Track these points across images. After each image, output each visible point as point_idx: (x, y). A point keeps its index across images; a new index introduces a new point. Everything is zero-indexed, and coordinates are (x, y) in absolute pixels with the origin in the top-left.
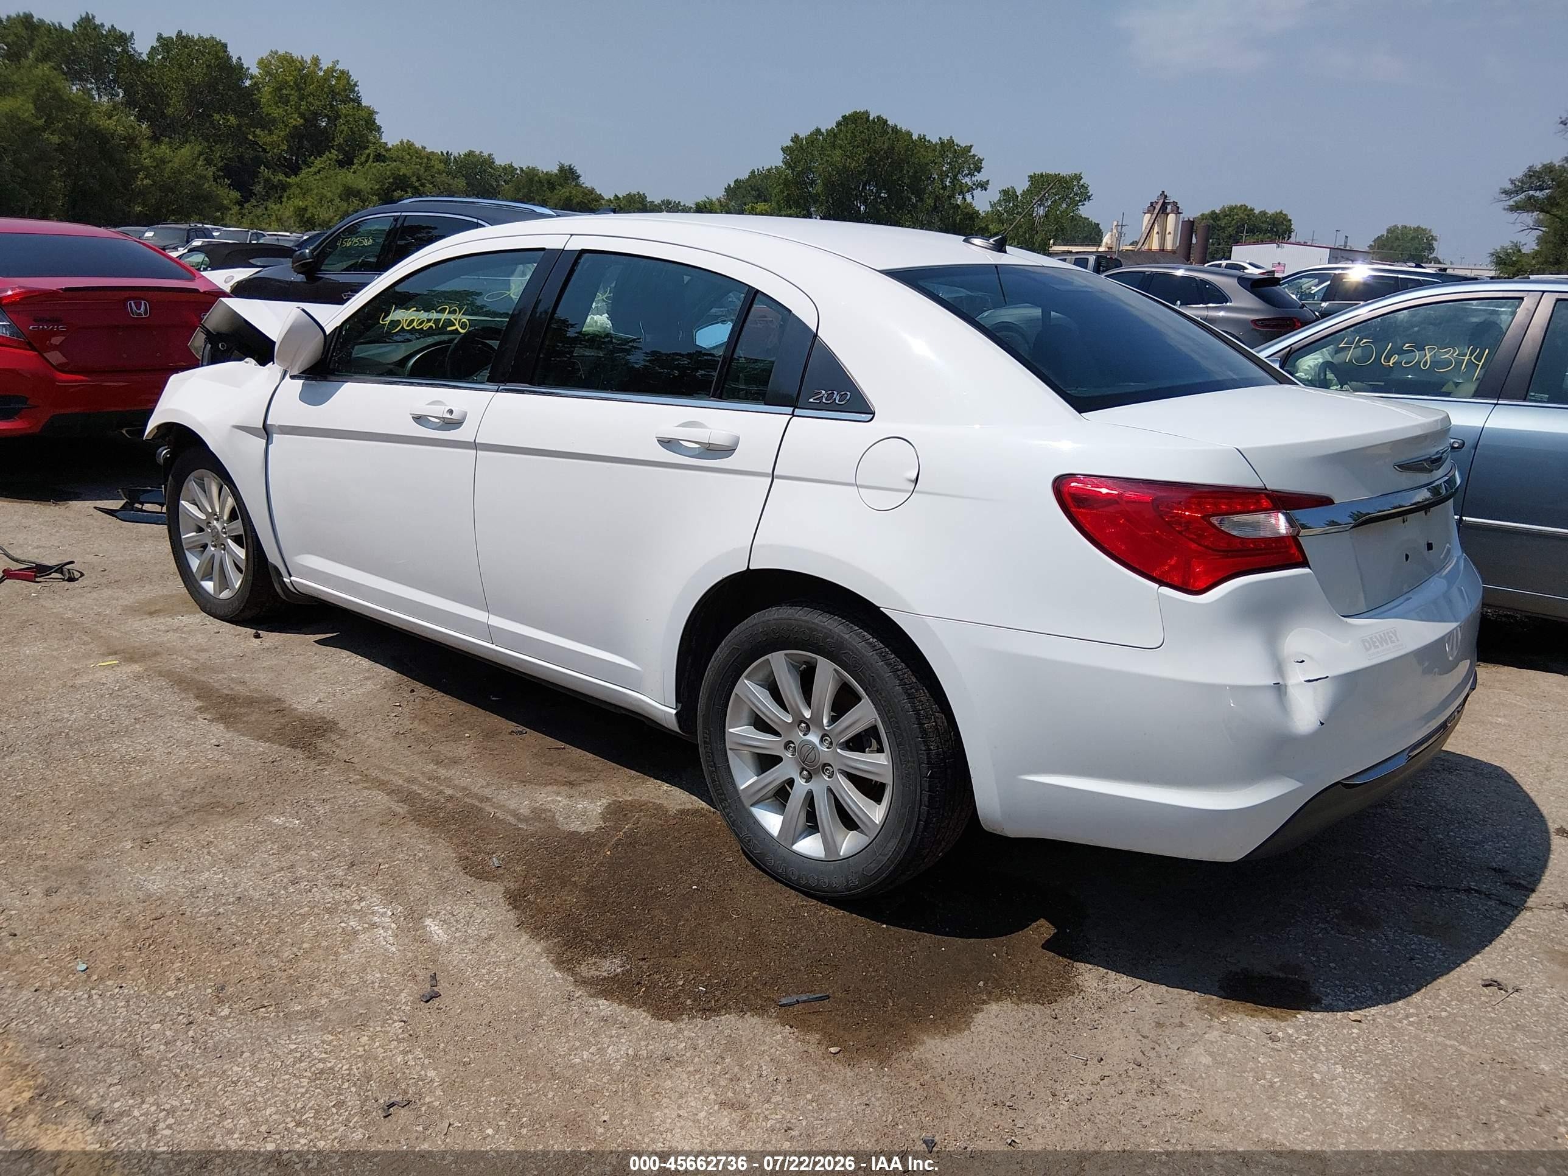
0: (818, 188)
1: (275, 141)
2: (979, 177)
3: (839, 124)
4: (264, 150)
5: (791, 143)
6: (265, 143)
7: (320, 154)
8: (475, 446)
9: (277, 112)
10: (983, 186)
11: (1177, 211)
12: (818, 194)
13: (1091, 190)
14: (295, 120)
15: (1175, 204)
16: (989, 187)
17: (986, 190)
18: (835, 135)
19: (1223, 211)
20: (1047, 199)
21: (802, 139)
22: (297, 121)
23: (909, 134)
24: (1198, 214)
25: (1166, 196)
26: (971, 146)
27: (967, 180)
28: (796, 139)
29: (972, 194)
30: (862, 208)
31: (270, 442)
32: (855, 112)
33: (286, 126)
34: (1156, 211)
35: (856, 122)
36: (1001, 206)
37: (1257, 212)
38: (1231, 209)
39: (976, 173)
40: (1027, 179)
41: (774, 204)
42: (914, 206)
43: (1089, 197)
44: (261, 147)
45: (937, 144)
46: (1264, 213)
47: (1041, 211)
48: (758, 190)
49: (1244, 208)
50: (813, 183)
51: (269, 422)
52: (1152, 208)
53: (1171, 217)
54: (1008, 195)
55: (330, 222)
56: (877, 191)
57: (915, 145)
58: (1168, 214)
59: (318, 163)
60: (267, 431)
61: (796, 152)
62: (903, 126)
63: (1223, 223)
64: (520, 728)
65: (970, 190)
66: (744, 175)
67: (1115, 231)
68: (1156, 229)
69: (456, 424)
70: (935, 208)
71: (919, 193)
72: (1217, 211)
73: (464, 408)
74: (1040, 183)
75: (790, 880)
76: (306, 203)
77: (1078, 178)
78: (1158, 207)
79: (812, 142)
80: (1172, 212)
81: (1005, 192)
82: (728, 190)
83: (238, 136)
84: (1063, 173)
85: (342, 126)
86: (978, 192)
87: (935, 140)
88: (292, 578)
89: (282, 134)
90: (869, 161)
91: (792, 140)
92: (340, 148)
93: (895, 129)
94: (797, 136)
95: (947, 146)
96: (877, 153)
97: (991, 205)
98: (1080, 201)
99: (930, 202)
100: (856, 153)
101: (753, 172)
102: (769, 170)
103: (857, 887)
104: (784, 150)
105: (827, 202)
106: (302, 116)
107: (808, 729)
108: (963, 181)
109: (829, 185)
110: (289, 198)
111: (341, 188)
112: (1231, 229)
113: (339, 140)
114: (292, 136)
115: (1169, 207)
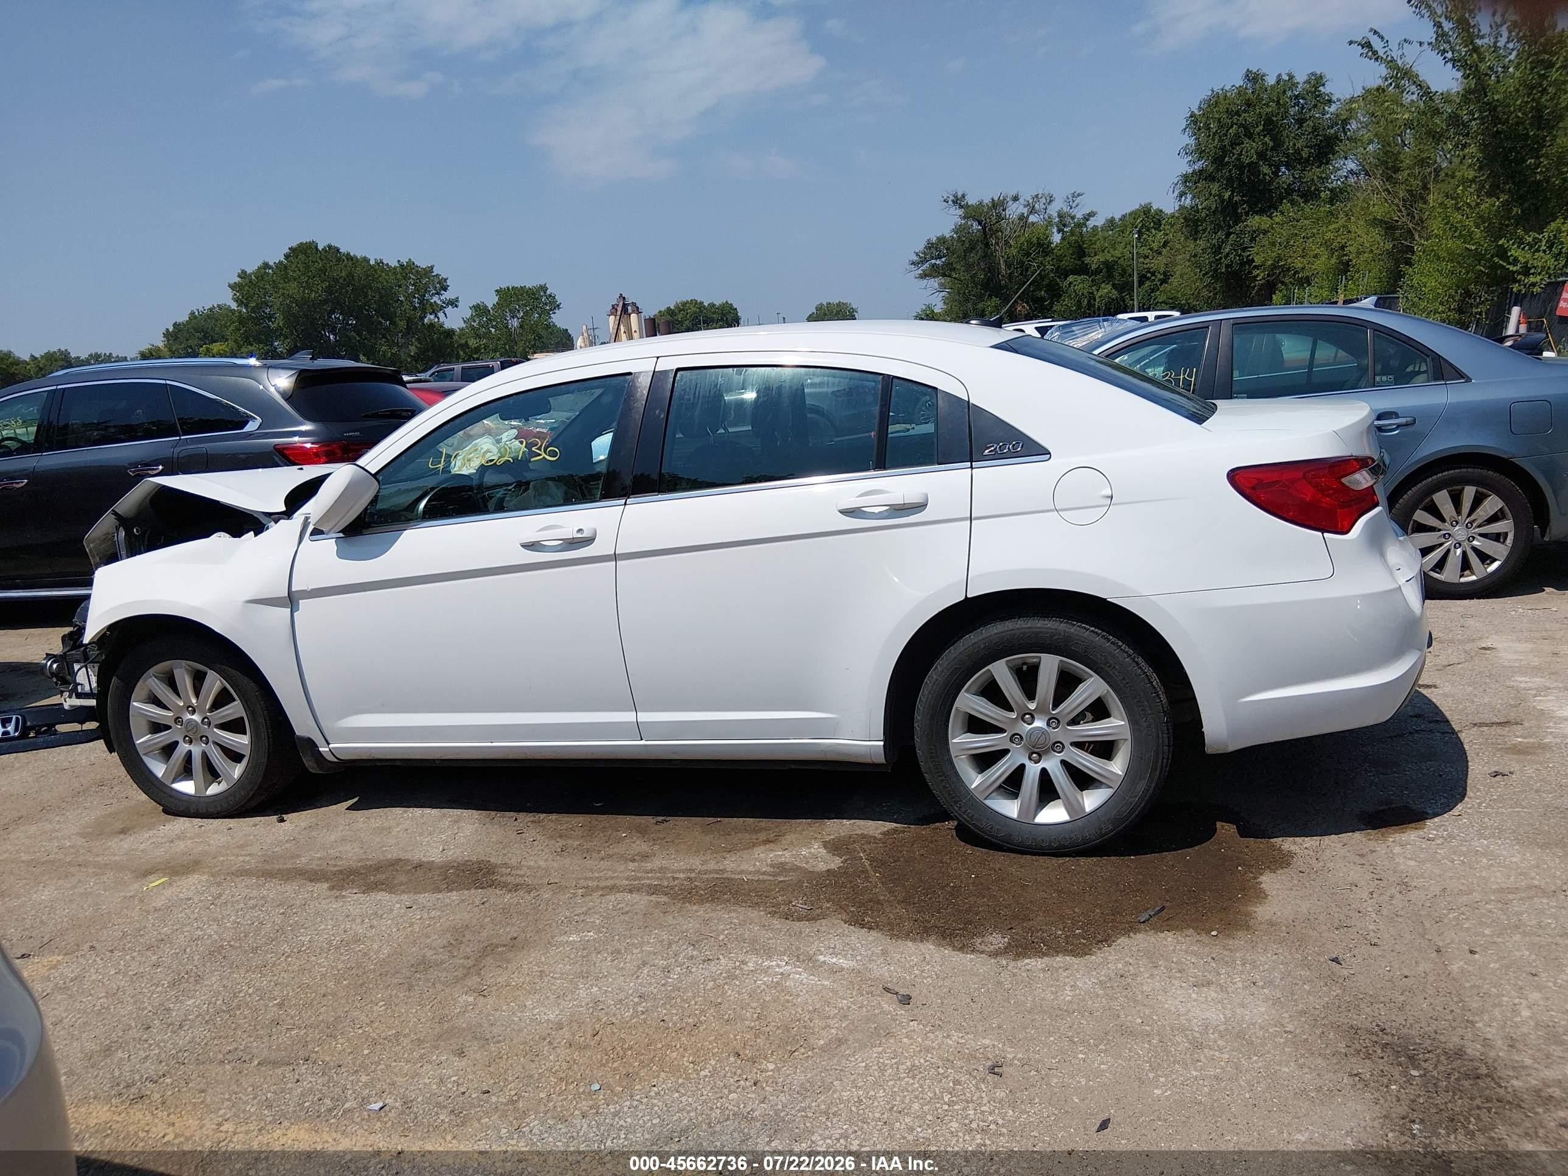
0: (279, 321)
2: (446, 295)
3: (287, 256)
5: (239, 279)
8: (615, 557)
10: (454, 303)
11: (637, 311)
12: (280, 328)
13: (559, 299)
15: (634, 304)
16: (460, 304)
17: (456, 306)
18: (286, 267)
19: (677, 306)
20: (519, 311)
21: (250, 275)
23: (366, 260)
24: (656, 312)
25: (624, 298)
26: (432, 267)
27: (435, 299)
28: (243, 275)
29: (444, 312)
30: (331, 337)
31: (294, 610)
32: (302, 243)
34: (619, 313)
35: (303, 252)
36: (475, 321)
37: (706, 304)
38: (684, 304)
39: (443, 292)
40: (494, 294)
41: (231, 343)
42: (387, 329)
43: (558, 306)
45: (395, 268)
46: (712, 305)
47: (515, 323)
48: (203, 331)
49: (694, 302)
50: (270, 317)
51: (294, 589)
52: (614, 311)
53: (634, 317)
54: (480, 310)
56: (344, 319)
57: (375, 271)
58: (630, 315)
60: (292, 600)
61: (246, 288)
62: (358, 252)
63: (679, 317)
64: (660, 818)
65: (442, 308)
66: (183, 318)
67: (585, 335)
68: (622, 328)
69: (589, 541)
70: (409, 328)
71: (391, 317)
72: (672, 308)
73: (593, 525)
74: (509, 297)
75: (1042, 848)
77: (544, 288)
78: (619, 309)
79: (262, 277)
80: (633, 312)
81: (476, 307)
82: (167, 334)
84: (529, 285)
86: (449, 310)
87: (393, 263)
88: (331, 746)
90: (329, 290)
91: (239, 276)
93: (349, 257)
94: (244, 272)
95: (407, 269)
96: (336, 281)
97: (465, 322)
98: (551, 310)
99: (402, 324)
100: (313, 284)
101: (192, 313)
102: (211, 310)
103: (1111, 831)
104: (232, 287)
105: (292, 334)
107: (1033, 717)
108: (432, 301)
109: (289, 316)
112: (687, 322)
115: (629, 308)
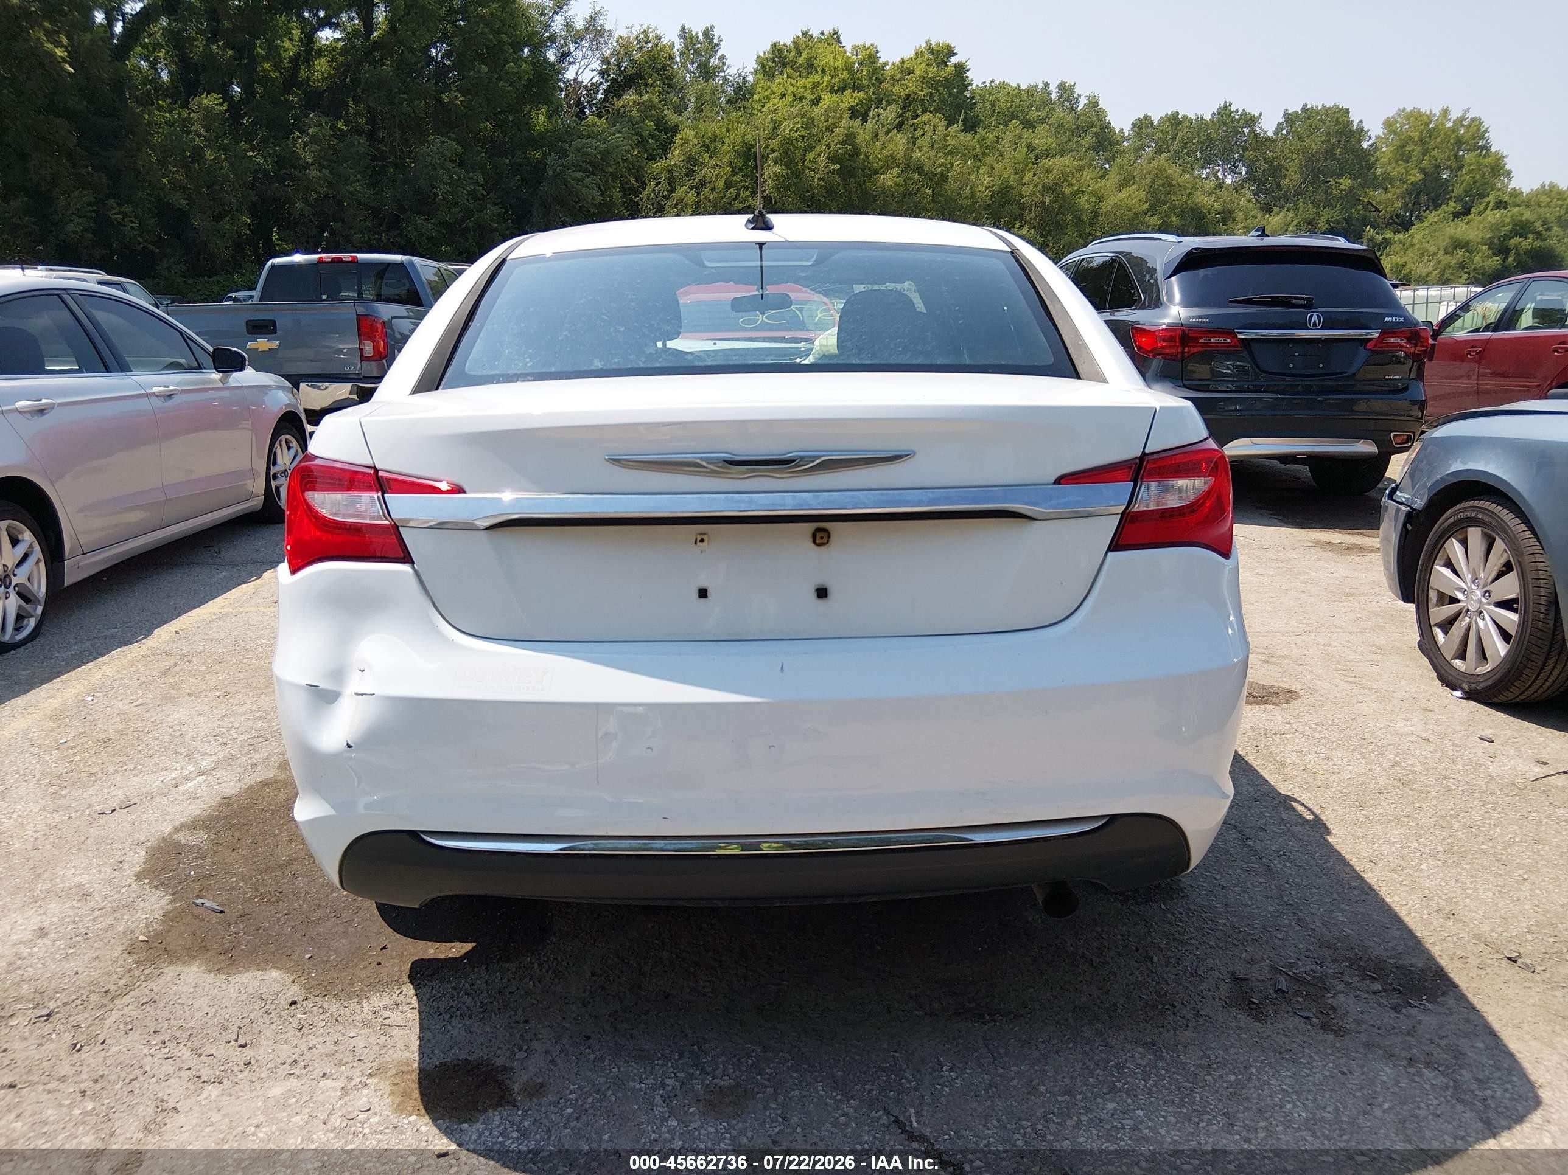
1: (1387, 199)
4: (1377, 210)
6: (1380, 203)
7: (1437, 207)
9: (1396, 171)
14: (1415, 176)
22: (1417, 176)
33: (1404, 183)
44: (1374, 207)
55: (1427, 276)
59: (1433, 217)
76: (1405, 259)
83: (1351, 198)
85: (1465, 177)
89: (1398, 191)
92: (1459, 199)
106: (1423, 171)
110: (1387, 255)
111: (1448, 241)
113: (1458, 191)
114: (1409, 192)
